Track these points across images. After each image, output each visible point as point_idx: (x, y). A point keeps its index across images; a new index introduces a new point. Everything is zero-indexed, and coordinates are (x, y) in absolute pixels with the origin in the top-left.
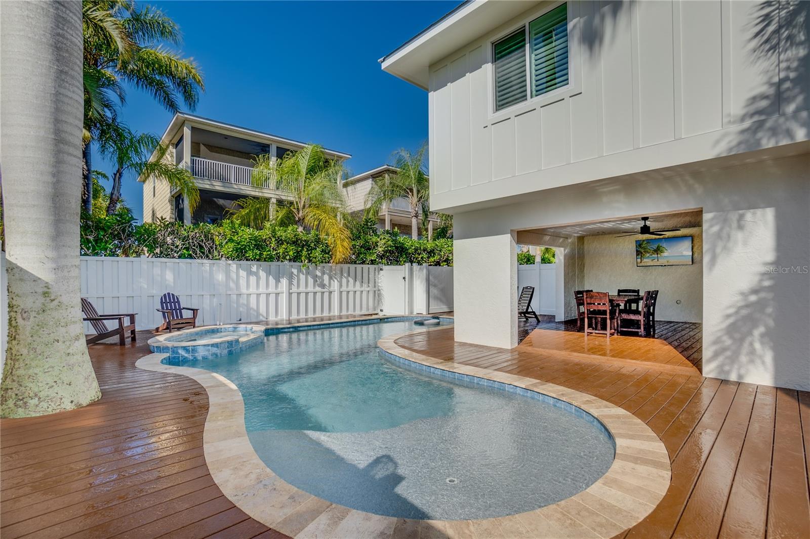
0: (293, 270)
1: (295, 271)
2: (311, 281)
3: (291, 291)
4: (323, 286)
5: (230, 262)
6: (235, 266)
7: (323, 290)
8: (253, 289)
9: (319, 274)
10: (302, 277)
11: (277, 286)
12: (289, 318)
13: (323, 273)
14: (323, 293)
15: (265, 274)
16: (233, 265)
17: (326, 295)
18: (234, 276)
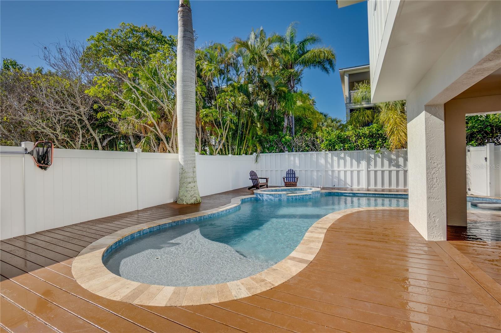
0: (371, 155)
1: (372, 156)
2: (386, 162)
3: (369, 169)
4: (398, 166)
5: (327, 152)
6: (330, 154)
7: (398, 169)
8: (342, 168)
9: (393, 157)
10: (379, 160)
11: (358, 166)
12: (368, 188)
13: (398, 156)
14: (398, 172)
15: (350, 158)
16: (329, 154)
17: (401, 174)
18: (330, 160)
